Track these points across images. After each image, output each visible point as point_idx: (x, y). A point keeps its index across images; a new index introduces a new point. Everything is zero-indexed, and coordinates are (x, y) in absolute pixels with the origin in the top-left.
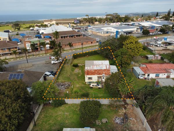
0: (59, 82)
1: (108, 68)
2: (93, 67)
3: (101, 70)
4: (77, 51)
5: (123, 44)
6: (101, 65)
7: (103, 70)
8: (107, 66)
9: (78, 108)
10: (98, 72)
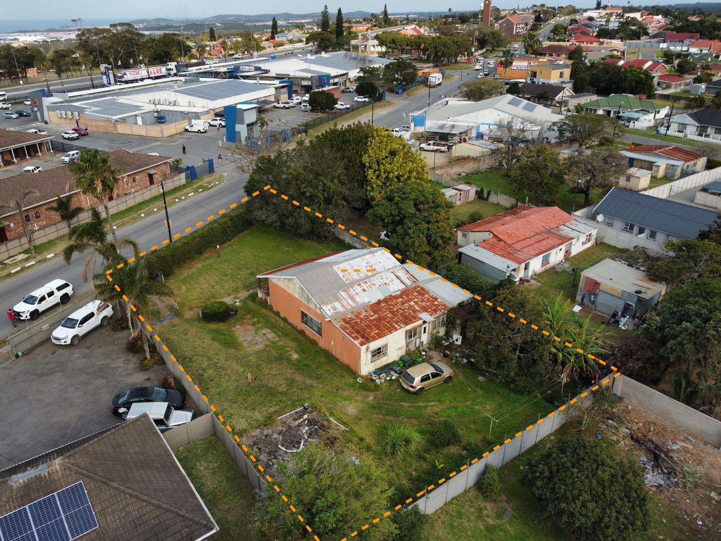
1: (408, 282)
2: (352, 298)
3: (393, 297)
6: (374, 275)
7: (400, 296)
8: (398, 274)
10: (392, 313)
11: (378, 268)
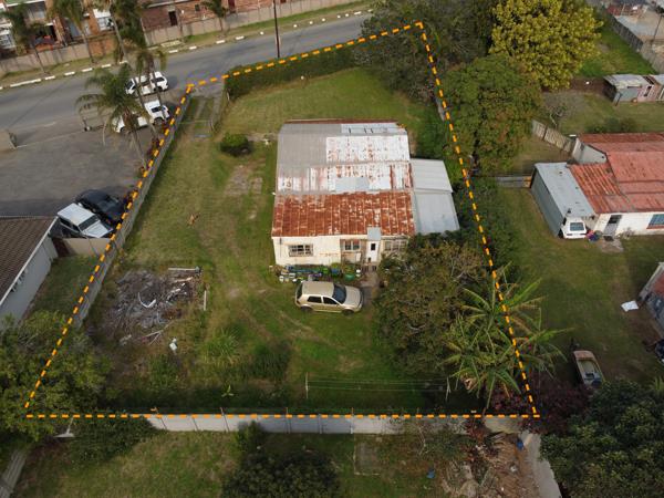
0: (137, 267)
1: (399, 184)
2: (319, 180)
3: (364, 196)
4: (258, 40)
5: (494, 20)
6: (366, 162)
7: (374, 198)
8: (396, 171)
9: (219, 464)
10: (343, 213)
11: (378, 155)
